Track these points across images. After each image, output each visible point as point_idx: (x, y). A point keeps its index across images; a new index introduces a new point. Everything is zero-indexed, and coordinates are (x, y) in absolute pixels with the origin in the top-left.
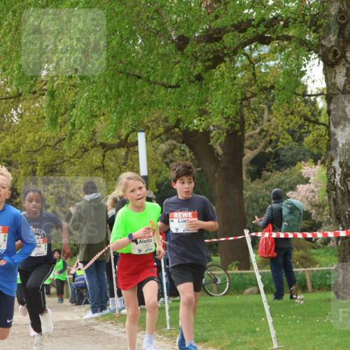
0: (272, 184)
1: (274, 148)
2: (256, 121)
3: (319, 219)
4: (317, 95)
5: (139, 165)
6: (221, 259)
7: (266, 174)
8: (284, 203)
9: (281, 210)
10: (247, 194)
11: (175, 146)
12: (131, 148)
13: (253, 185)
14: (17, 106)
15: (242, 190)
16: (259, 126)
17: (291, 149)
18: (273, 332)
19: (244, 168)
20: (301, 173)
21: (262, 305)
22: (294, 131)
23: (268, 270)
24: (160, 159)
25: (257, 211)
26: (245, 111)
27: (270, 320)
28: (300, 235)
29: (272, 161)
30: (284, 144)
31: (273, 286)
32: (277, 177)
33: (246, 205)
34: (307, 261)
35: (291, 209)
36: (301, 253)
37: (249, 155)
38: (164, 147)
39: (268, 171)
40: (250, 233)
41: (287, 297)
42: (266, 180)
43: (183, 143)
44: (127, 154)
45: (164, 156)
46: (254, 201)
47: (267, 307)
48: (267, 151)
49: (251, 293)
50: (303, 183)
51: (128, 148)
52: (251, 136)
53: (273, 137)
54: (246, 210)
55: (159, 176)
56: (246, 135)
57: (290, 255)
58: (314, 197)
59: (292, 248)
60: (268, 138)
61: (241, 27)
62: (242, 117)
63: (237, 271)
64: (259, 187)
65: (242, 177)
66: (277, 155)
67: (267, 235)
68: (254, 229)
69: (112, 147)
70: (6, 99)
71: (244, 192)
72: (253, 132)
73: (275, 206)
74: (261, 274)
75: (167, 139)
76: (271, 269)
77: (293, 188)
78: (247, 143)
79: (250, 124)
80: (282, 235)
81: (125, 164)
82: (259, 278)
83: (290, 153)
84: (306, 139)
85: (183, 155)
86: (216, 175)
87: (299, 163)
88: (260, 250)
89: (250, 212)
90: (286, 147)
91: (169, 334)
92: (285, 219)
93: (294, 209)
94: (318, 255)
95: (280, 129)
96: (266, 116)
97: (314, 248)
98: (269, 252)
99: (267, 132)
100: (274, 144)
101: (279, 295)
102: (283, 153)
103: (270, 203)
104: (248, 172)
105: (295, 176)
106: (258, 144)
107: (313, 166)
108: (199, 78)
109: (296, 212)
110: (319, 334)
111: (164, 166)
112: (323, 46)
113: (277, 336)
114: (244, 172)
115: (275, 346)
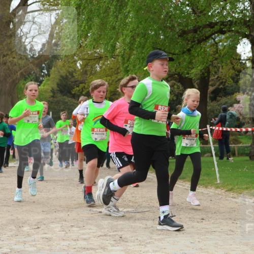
0: (221, 104)
1: (223, 86)
2: (216, 73)
3: (243, 121)
4: (247, 60)
7: (218, 98)
9: (226, 116)
10: (208, 108)
11: (175, 84)
13: (212, 104)
14: (99, 63)
15: (206, 106)
16: (217, 75)
17: (232, 86)
18: (218, 175)
19: (208, 95)
20: (236, 98)
21: (214, 162)
22: (234, 78)
25: (213, 116)
26: (211, 67)
27: (217, 169)
28: (233, 130)
29: (222, 92)
30: (229, 84)
31: (219, 153)
32: (224, 100)
33: (208, 113)
34: (236, 141)
35: (231, 116)
36: (234, 137)
37: (211, 89)
39: (219, 97)
41: (225, 158)
42: (218, 101)
43: (179, 82)
46: (212, 112)
47: (216, 163)
48: (220, 87)
49: (208, 156)
50: (237, 103)
52: (213, 80)
53: (224, 80)
54: (208, 116)
56: (210, 79)
57: (229, 138)
59: (229, 135)
60: (221, 81)
61: (211, 25)
62: (209, 70)
64: (215, 105)
65: (207, 100)
66: (225, 89)
67: (217, 128)
68: (212, 125)
70: (94, 59)
72: (213, 78)
73: (223, 114)
74: (214, 147)
75: (171, 80)
77: (232, 106)
78: (210, 83)
79: (212, 74)
80: (225, 129)
82: (213, 149)
83: (231, 89)
85: (178, 88)
87: (235, 94)
88: (214, 135)
89: (210, 117)
90: (229, 85)
93: (232, 116)
94: (242, 138)
95: (227, 76)
96: (221, 70)
97: (240, 135)
98: (219, 137)
99: (221, 77)
100: (223, 84)
101: (221, 158)
102: (228, 88)
104: (210, 97)
105: (233, 100)
106: (216, 84)
108: (189, 50)
109: (233, 117)
110: (240, 176)
112: (251, 35)
113: (220, 177)
114: (208, 97)
115: (218, 182)
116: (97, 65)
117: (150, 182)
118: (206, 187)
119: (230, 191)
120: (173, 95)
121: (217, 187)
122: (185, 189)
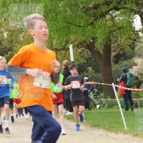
0: (123, 66)
1: (123, 51)
2: (116, 41)
3: (142, 80)
4: (139, 31)
5: (70, 57)
6: (104, 94)
7: (120, 62)
8: (127, 73)
9: (126, 76)
10: (113, 69)
11: (84, 50)
12: (67, 51)
13: (115, 66)
14: (22, 33)
15: (111, 68)
16: (117, 43)
17: (130, 52)
18: (125, 124)
19: (112, 59)
20: (134, 61)
21: (120, 113)
22: (131, 45)
23: (122, 99)
24: (79, 55)
25: (118, 76)
26: (111, 37)
27: (124, 119)
29: (122, 56)
30: (127, 50)
31: (125, 106)
32: (125, 63)
33: (113, 74)
34: (138, 96)
35: (130, 75)
36: (135, 93)
37: (113, 54)
38: (80, 50)
39: (121, 60)
40: (115, 84)
41: (130, 110)
42: (120, 64)
43: (87, 49)
44: (65, 53)
45: (80, 54)
46: (116, 72)
47: (122, 114)
48: (120, 53)
49: (116, 108)
50: (135, 66)
51: (66, 50)
52: (114, 47)
53: (123, 47)
54: (113, 76)
55: (78, 62)
56: (112, 46)
57: (131, 93)
58: (139, 71)
60: (121, 48)
61: (108, 3)
62: (110, 39)
63: (110, 99)
64: (118, 67)
65: (111, 63)
66: (124, 54)
68: (116, 83)
69: (60, 50)
71: (112, 68)
72: (114, 45)
73: (124, 74)
74: (119, 100)
75: (81, 47)
76: (124, 99)
77: (131, 67)
78: (112, 50)
79: (113, 42)
81: (65, 57)
82: (119, 102)
83: (129, 54)
84: (136, 48)
85: (87, 54)
86: (101, 62)
87: (133, 58)
88: (119, 91)
89: (115, 76)
91: (84, 123)
92: (128, 79)
94: (142, 94)
95: (125, 44)
96: (119, 39)
98: (123, 92)
99: (120, 45)
100: (123, 50)
101: (127, 109)
102: (127, 53)
103: (122, 73)
104: (113, 61)
105: (132, 63)
106: (117, 50)
107: (139, 59)
108: (92, 23)
111: (80, 58)
112: (140, 12)
113: (127, 125)
114: (112, 61)
115: (126, 129)
116: (20, 35)
117: (71, 129)
118: (117, 133)
119: (136, 136)
120: (84, 59)
121: (125, 133)
122: (100, 134)
